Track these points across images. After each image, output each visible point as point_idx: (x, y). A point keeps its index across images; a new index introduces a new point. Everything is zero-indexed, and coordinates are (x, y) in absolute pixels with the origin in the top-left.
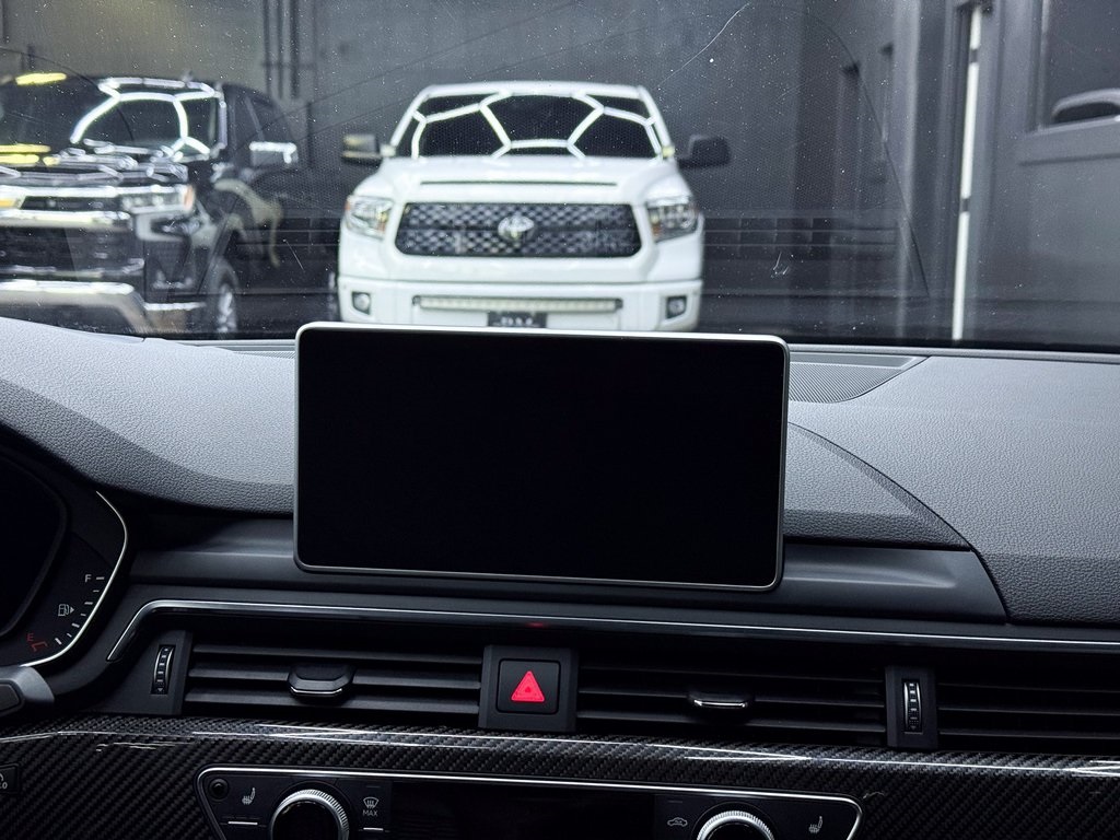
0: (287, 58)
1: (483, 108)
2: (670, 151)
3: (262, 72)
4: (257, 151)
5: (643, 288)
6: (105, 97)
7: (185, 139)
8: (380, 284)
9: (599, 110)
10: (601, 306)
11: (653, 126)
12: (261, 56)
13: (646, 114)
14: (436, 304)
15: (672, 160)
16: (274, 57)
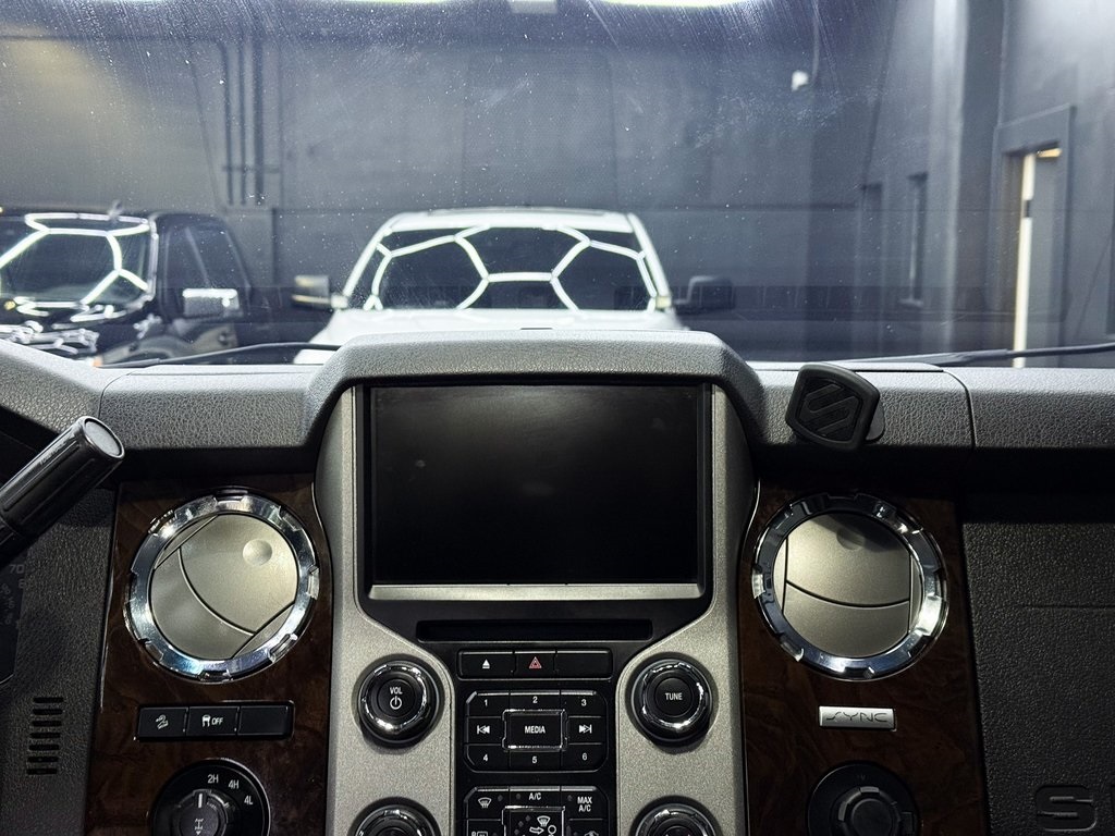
0: (250, 161)
1: (460, 239)
2: (666, 302)
3: (222, 176)
4: (191, 300)
6: (31, 230)
7: (119, 270)
9: (585, 243)
11: (645, 259)
12: (222, 159)
13: (638, 248)
15: (671, 312)
16: (237, 160)
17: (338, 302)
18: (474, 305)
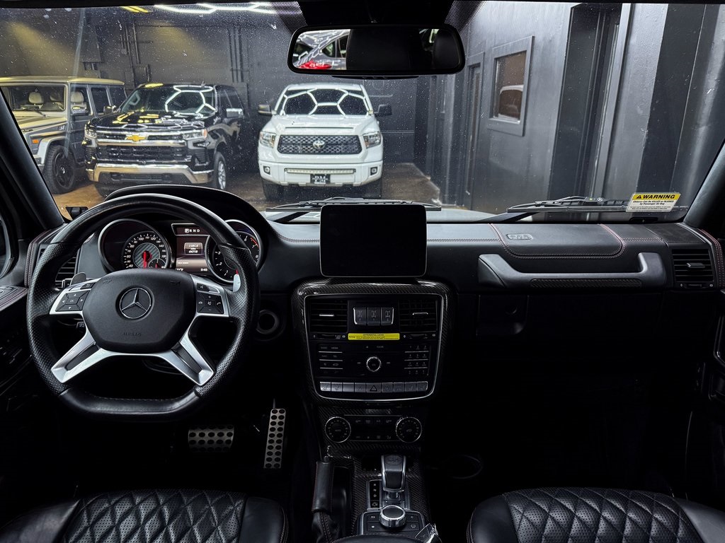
0: (239, 68)
1: (308, 93)
2: (372, 113)
3: (231, 72)
4: (229, 112)
5: (363, 165)
6: (176, 91)
7: (205, 104)
8: (273, 164)
9: (347, 94)
10: (348, 172)
12: (230, 67)
13: (363, 96)
14: (292, 171)
15: (373, 116)
16: (234, 68)
17: (273, 113)
18: (314, 113)
